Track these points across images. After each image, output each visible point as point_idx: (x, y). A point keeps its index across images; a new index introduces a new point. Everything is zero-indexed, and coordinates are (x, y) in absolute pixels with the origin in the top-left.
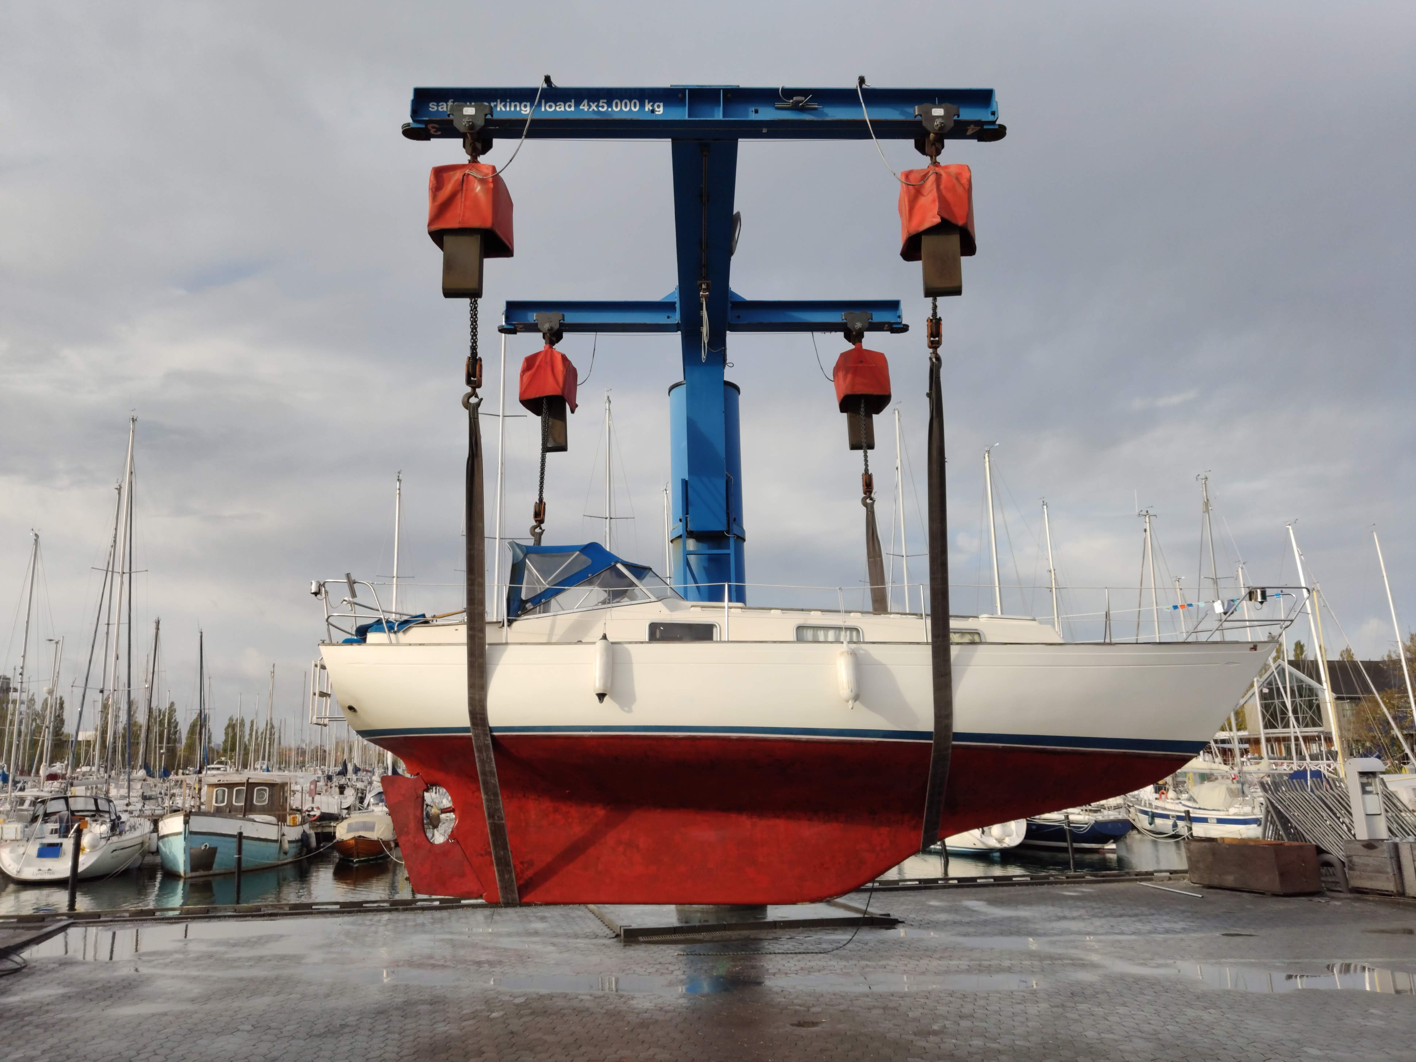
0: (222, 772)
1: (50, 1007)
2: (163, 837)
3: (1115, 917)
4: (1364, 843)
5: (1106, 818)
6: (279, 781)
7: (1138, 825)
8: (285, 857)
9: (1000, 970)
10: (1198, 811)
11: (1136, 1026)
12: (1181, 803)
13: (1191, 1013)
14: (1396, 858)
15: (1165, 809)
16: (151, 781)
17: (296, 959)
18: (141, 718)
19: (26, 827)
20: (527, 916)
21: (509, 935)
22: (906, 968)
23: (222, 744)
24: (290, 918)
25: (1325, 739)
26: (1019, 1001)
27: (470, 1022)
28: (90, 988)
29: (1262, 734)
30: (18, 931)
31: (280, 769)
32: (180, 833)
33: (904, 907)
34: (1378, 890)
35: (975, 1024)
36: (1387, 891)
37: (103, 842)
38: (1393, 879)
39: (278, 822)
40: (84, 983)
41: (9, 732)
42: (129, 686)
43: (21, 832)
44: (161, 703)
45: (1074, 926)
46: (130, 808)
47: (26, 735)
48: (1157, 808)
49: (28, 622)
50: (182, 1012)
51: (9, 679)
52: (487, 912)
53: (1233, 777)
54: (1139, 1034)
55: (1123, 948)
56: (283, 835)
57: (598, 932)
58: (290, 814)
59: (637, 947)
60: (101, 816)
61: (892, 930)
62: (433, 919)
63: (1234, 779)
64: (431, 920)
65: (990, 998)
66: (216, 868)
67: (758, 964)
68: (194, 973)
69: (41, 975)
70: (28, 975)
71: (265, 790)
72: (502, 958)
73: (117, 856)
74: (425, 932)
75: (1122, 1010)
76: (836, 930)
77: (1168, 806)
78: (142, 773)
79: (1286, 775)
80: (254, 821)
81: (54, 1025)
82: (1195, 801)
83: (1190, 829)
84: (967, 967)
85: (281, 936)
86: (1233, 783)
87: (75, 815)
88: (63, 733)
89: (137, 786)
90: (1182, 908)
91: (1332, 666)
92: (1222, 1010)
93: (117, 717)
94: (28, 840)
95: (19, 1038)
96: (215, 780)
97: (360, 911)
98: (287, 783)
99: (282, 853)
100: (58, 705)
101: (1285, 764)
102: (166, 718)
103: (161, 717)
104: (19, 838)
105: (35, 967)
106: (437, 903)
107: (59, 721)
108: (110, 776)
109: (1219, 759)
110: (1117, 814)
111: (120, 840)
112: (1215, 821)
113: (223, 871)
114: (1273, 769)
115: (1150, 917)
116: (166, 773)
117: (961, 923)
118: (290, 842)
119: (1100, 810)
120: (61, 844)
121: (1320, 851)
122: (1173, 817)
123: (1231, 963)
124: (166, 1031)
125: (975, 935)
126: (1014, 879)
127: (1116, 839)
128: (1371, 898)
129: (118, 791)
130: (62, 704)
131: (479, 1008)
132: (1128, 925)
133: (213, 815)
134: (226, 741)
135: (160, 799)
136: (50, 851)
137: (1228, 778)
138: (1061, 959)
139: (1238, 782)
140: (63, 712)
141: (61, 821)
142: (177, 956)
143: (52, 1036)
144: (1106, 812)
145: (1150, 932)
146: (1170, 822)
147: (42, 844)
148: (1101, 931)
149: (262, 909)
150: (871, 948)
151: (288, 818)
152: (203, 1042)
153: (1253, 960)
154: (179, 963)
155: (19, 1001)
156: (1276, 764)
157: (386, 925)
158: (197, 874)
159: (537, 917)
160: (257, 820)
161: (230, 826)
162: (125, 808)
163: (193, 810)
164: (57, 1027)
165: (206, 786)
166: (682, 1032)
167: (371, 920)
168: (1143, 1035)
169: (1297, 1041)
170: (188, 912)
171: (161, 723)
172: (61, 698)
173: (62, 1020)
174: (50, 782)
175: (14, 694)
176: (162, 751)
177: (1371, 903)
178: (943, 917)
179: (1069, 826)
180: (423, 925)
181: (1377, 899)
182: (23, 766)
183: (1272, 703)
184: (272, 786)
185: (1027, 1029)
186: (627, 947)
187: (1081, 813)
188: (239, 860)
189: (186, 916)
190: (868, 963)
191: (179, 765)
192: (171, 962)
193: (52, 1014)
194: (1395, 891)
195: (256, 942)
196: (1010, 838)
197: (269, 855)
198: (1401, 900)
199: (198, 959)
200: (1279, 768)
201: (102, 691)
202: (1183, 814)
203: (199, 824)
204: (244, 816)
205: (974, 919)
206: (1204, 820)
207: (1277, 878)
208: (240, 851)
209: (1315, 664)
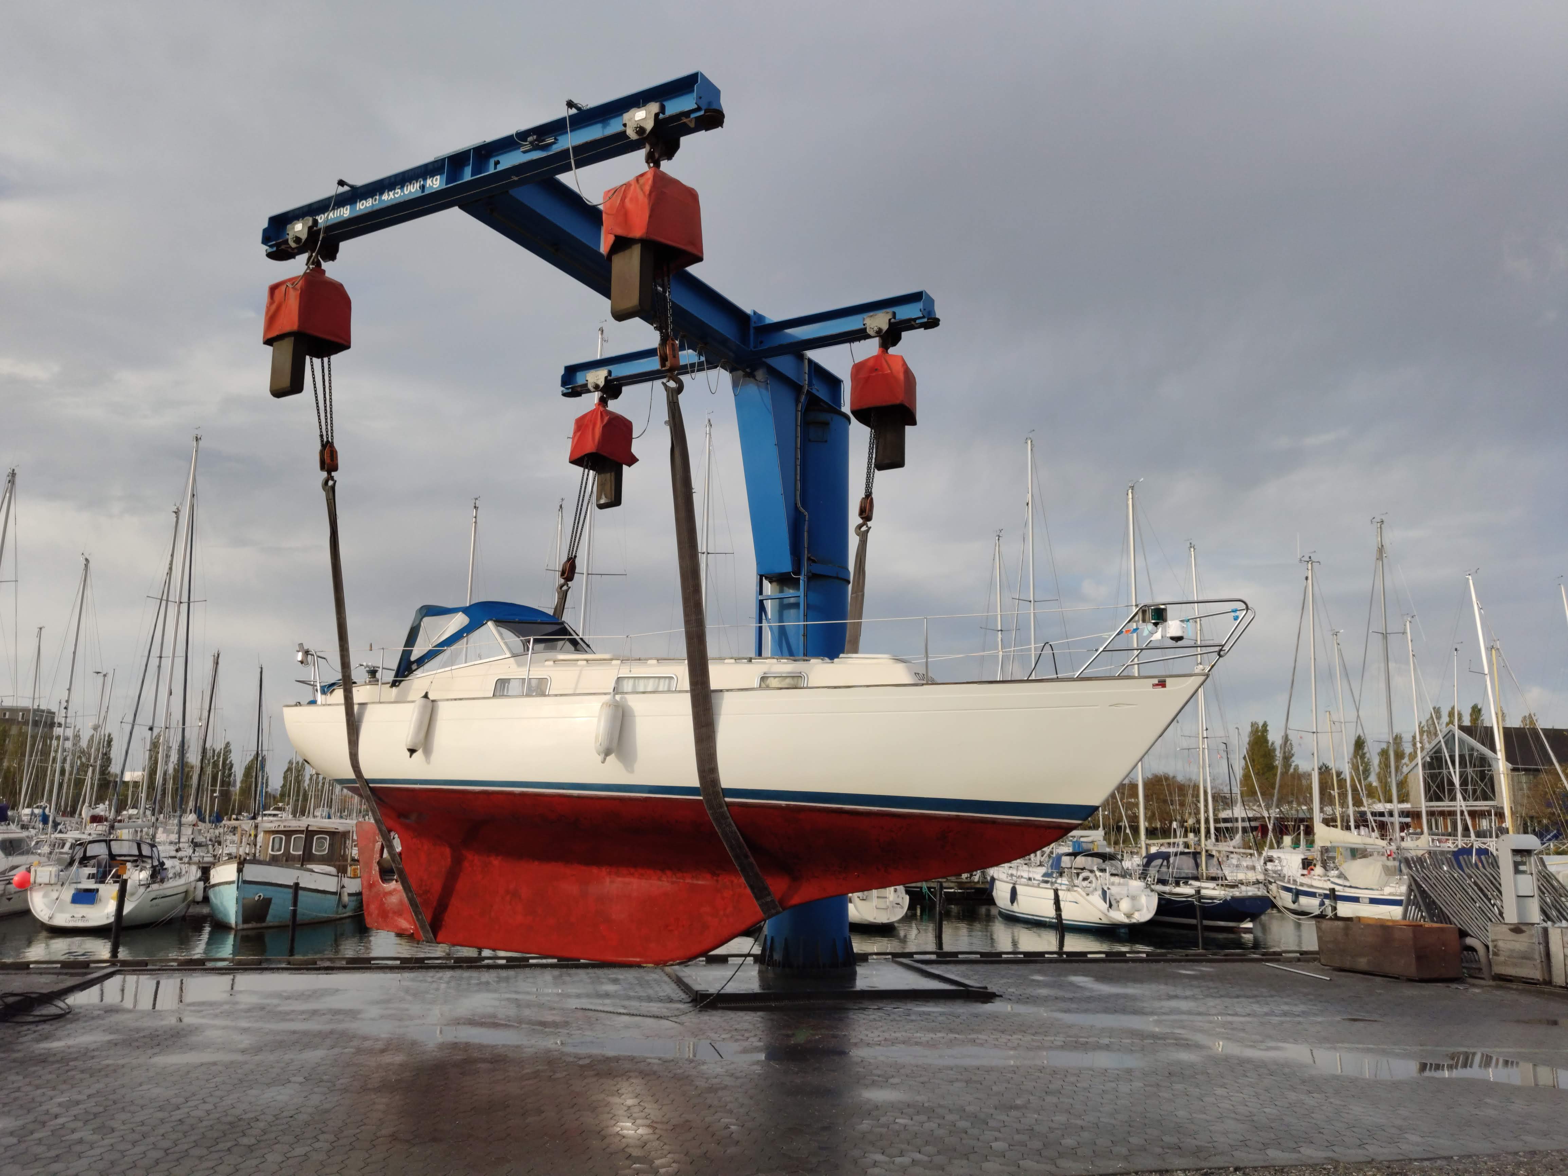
0: (280, 819)
1: (96, 1053)
2: (214, 886)
3: (1231, 997)
4: (1512, 927)
5: (1244, 894)
6: (341, 829)
7: (1279, 903)
8: (344, 910)
9: (1098, 1047)
10: (1347, 889)
11: (1231, 1107)
12: (1329, 880)
13: (1292, 1096)
14: (1544, 944)
15: (1312, 886)
16: (201, 825)
17: (353, 1014)
18: (193, 758)
19: (62, 871)
20: (599, 978)
21: (578, 996)
22: (996, 1043)
23: (280, 789)
24: (347, 973)
25: (1496, 815)
26: (1112, 1080)
27: (530, 1082)
28: (137, 1036)
29: (1423, 806)
30: (61, 977)
31: (341, 817)
32: (232, 882)
33: (1005, 980)
34: (1523, 978)
35: (1061, 1100)
36: (1533, 979)
37: (142, 889)
38: (1539, 966)
39: (338, 873)
40: (131, 1030)
41: (51, 770)
42: (184, 724)
43: (55, 875)
44: (216, 743)
45: (1183, 1005)
46: (179, 854)
47: (71, 774)
48: (1302, 885)
49: (74, 653)
50: (232, 1062)
51: (54, 713)
52: (556, 972)
53: (1389, 853)
54: (1233, 1115)
55: (1233, 1029)
56: (343, 887)
57: (674, 996)
58: (351, 865)
59: (714, 1012)
60: (143, 862)
61: (989, 1004)
62: (498, 977)
63: (1389, 856)
64: (496, 979)
65: (1081, 1075)
66: (270, 919)
67: (839, 1033)
68: (244, 1024)
69: (86, 1021)
70: (72, 1021)
71: (325, 838)
72: (568, 1020)
73: (157, 905)
74: (488, 991)
75: (1219, 1091)
76: (928, 1001)
77: (1315, 883)
78: (191, 818)
79: (1448, 852)
80: (313, 871)
81: (100, 1071)
82: (1346, 878)
83: (1334, 909)
84: (1063, 1044)
85: (337, 990)
86: (1388, 859)
87: (116, 860)
88: (109, 773)
89: (187, 832)
90: (1305, 990)
91: (1508, 733)
92: (1327, 1095)
93: (168, 756)
94: (62, 885)
95: (65, 1082)
96: (272, 826)
97: (421, 968)
98: (349, 832)
99: (341, 906)
100: (105, 743)
101: (1450, 842)
102: (221, 759)
103: (216, 758)
104: (52, 882)
105: (80, 1013)
106: (503, 962)
107: (107, 760)
108: (157, 819)
109: (1376, 834)
110: (1256, 890)
111: (161, 887)
112: (1368, 900)
113: (276, 924)
114: (1437, 846)
115: (1269, 999)
116: (218, 819)
117: (1064, 999)
118: (349, 895)
119: (1237, 886)
120: (97, 890)
121: (1463, 934)
122: (1320, 895)
123: (1346, 1048)
124: (215, 1080)
125: (1077, 1011)
126: (1128, 955)
127: (1254, 917)
128: (1515, 987)
129: (168, 836)
130: (110, 741)
131: (540, 1067)
132: (1243, 1006)
133: (269, 864)
134: (284, 786)
135: (210, 847)
136: (85, 897)
137: (1383, 855)
138: (1164, 1039)
139: (1394, 859)
140: (110, 750)
141: (99, 865)
142: (226, 1007)
143: (98, 1081)
144: (1243, 888)
145: (1266, 1014)
146: (1316, 902)
147: (77, 889)
148: (1213, 1011)
149: (318, 963)
150: (962, 1021)
151: (349, 869)
152: (253, 1092)
153: (1372, 1046)
154: (228, 1014)
155: (64, 1046)
156: (1440, 841)
157: (448, 983)
158: (250, 926)
159: (609, 979)
160: (316, 870)
161: (286, 876)
162: (173, 853)
163: (248, 858)
164: (103, 1073)
165: (262, 833)
166: (751, 1098)
167: (432, 977)
168: (1238, 1117)
169: (1400, 1128)
170: (240, 963)
171: (215, 764)
172: (109, 735)
173: (108, 1066)
174: (95, 825)
175: (58, 729)
176: (215, 795)
177: (1514, 992)
178: (1044, 992)
179: (1200, 902)
180: (488, 983)
181: (1520, 987)
182: (66, 808)
183: (1440, 773)
184: (333, 834)
185: (1116, 1107)
186: (703, 1013)
187: (1216, 888)
188: (294, 912)
189: (237, 967)
190: (957, 1036)
191: (233, 810)
192: (221, 1013)
193: (98, 1060)
194: (1541, 979)
195: (310, 996)
196: (1139, 912)
197: (327, 908)
198: (1547, 989)
199: (249, 1010)
200: (1442, 845)
201: (151, 729)
202: (1328, 892)
203: (253, 872)
204: (302, 865)
205: (1078, 995)
206: (1356, 900)
207: (1414, 961)
208: (295, 903)
209: (1489, 731)
